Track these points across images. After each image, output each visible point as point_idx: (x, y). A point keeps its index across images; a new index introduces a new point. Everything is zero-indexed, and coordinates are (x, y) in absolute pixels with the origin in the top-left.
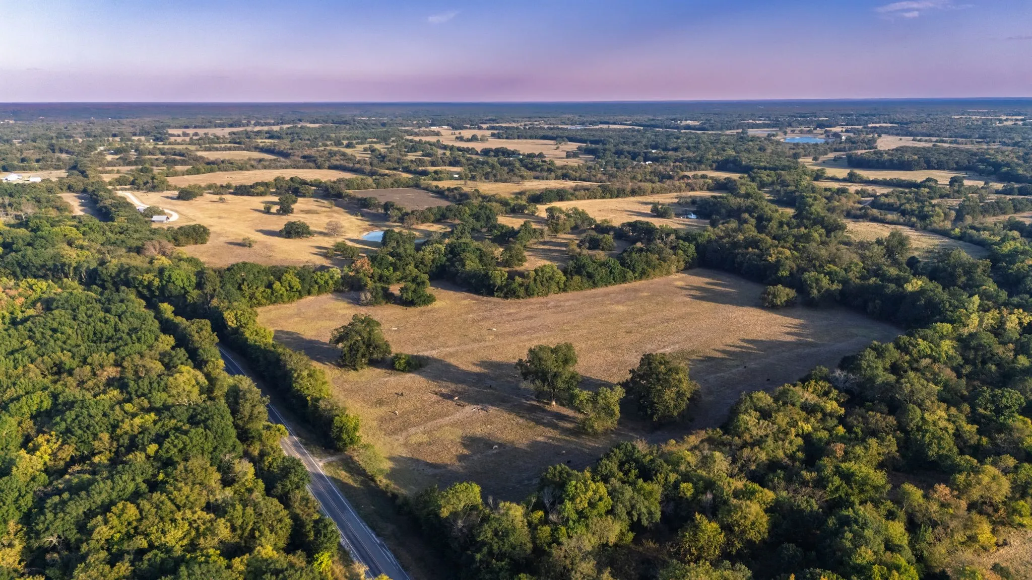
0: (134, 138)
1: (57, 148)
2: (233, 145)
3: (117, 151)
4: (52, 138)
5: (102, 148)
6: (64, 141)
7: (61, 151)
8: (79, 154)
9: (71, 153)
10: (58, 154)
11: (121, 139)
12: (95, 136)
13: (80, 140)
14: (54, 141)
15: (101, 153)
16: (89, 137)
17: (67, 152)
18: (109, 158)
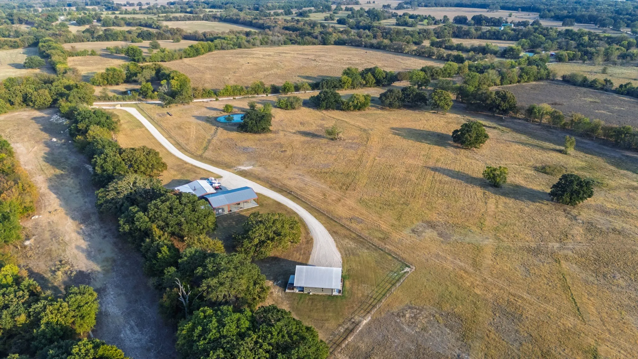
0: (87, 7)
1: (15, 18)
2: (182, 15)
3: (80, 22)
4: (14, 8)
5: (62, 18)
6: (24, 11)
7: (21, 21)
8: (39, 25)
9: (31, 24)
10: (16, 26)
11: (77, 9)
12: (53, 6)
13: (40, 10)
14: (15, 11)
15: (63, 25)
16: (48, 6)
17: (27, 23)
18: (74, 30)
